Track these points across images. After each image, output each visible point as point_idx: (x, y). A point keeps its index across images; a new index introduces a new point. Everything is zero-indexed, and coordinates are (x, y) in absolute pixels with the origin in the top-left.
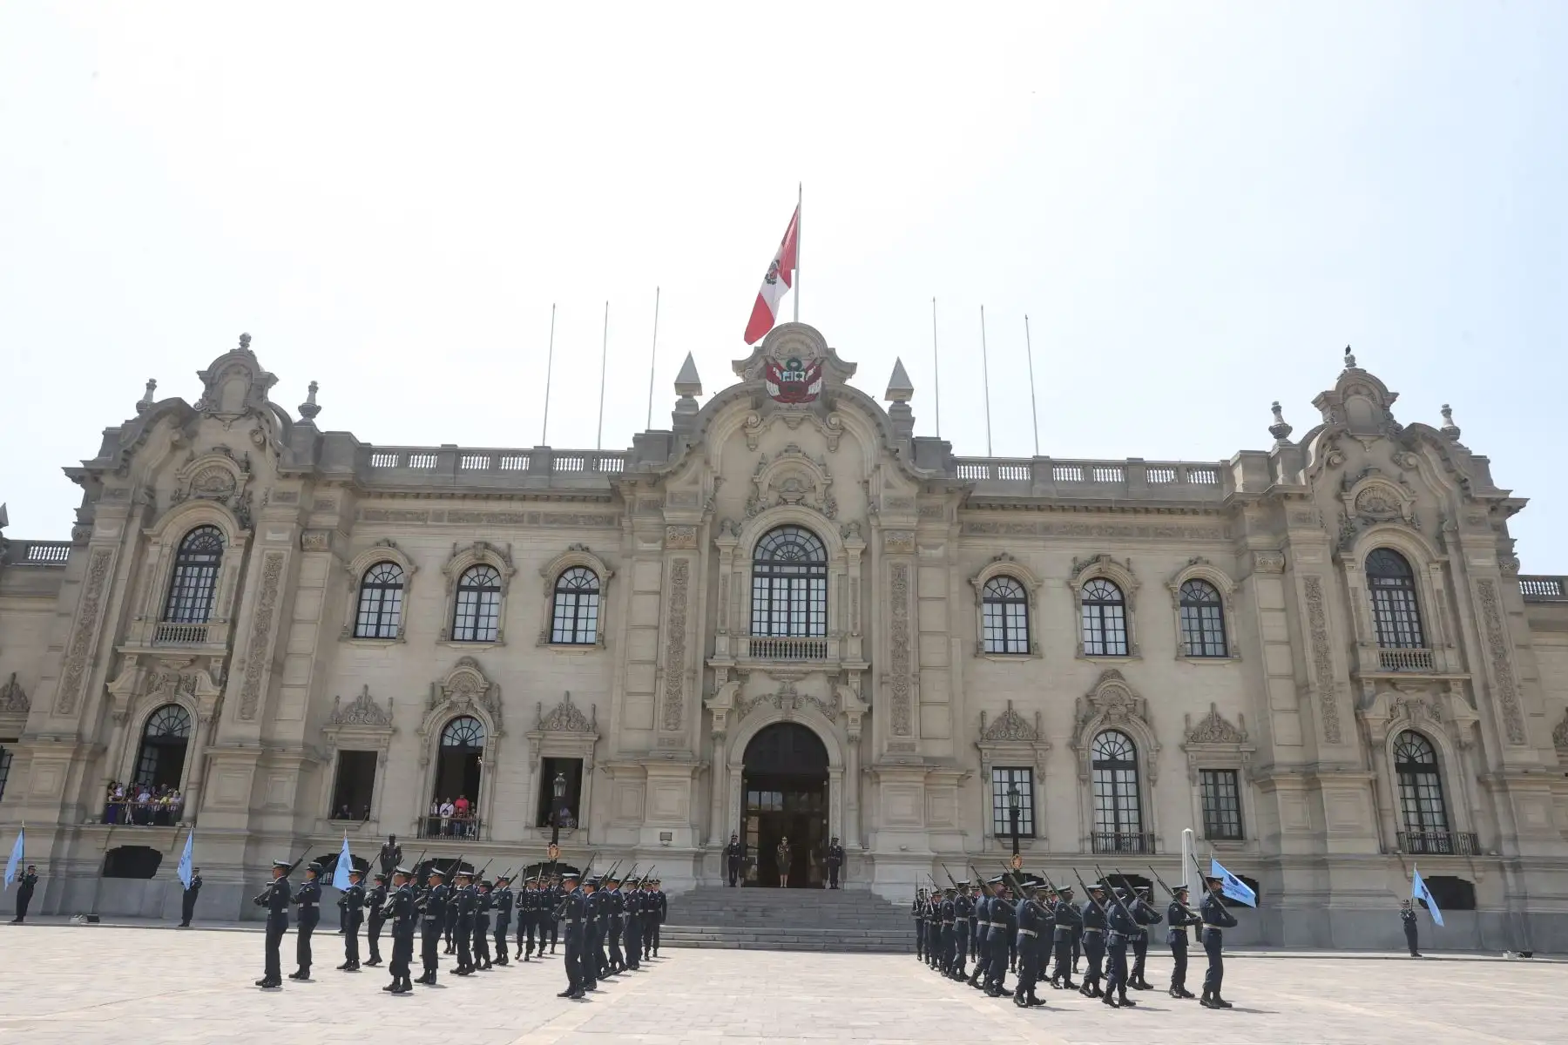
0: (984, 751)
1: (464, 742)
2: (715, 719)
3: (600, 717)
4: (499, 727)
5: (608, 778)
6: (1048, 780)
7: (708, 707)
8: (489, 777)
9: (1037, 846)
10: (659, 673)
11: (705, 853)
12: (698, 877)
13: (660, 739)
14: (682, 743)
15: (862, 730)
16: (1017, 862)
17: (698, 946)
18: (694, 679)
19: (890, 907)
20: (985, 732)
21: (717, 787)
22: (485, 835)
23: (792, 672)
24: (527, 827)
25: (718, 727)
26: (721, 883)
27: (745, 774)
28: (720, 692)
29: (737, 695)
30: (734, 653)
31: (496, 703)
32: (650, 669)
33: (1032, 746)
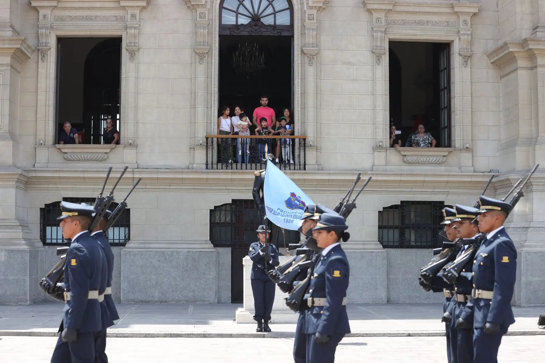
1: (256, 19)
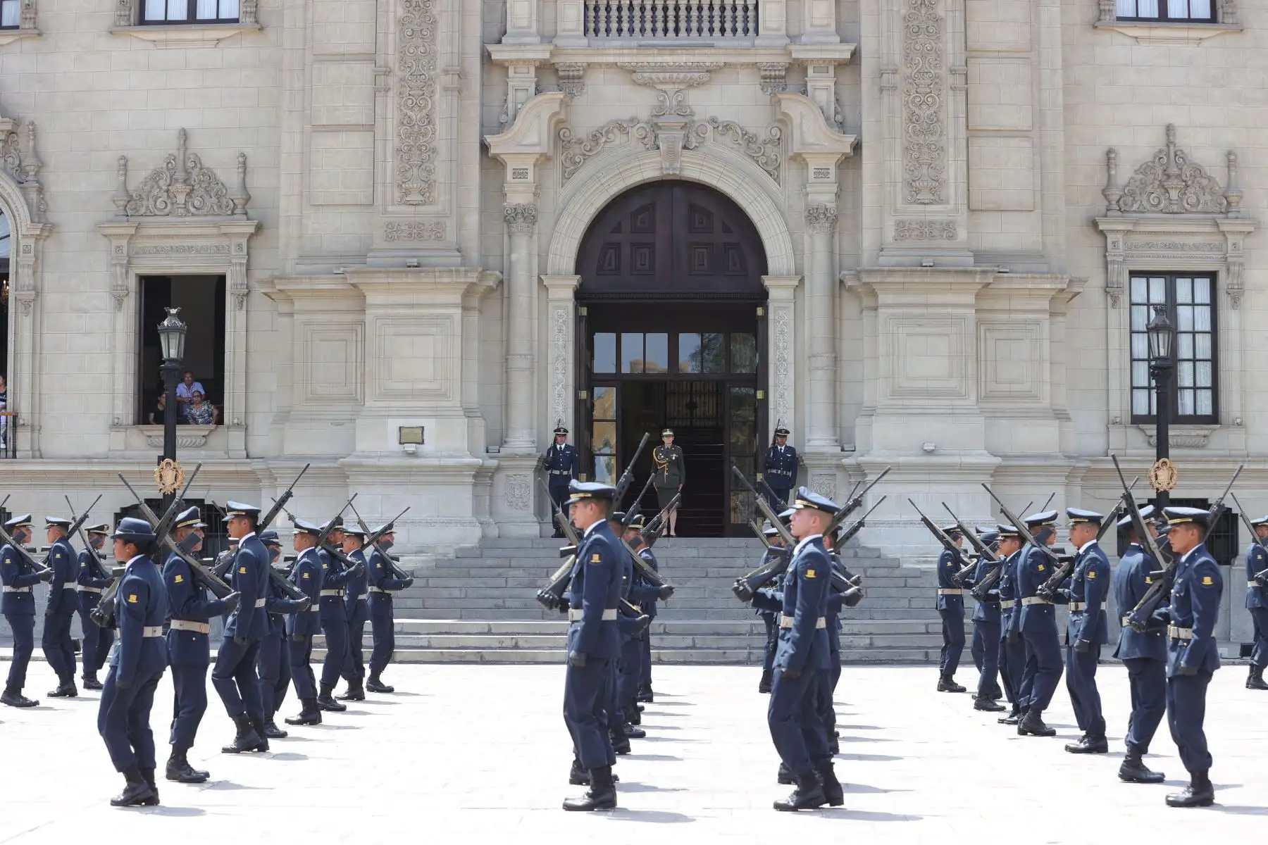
0: (1111, 238)
2: (509, 177)
3: (258, 183)
4: (39, 213)
5: (281, 314)
6: (1249, 300)
7: (493, 151)
8: (26, 322)
9: (1221, 440)
10: (381, 80)
11: (498, 469)
12: (486, 518)
13: (390, 226)
14: (438, 231)
15: (838, 195)
16: (1163, 475)
17: (483, 661)
18: (459, 92)
19: (897, 573)
20: (1115, 194)
21: (521, 324)
22: (28, 447)
23: (679, 68)
24: (116, 426)
25: (518, 196)
26: (535, 530)
27: (581, 296)
28: (518, 122)
29: (558, 123)
30: (549, 28)
31: (29, 162)
32: (363, 71)
33: (1217, 225)
